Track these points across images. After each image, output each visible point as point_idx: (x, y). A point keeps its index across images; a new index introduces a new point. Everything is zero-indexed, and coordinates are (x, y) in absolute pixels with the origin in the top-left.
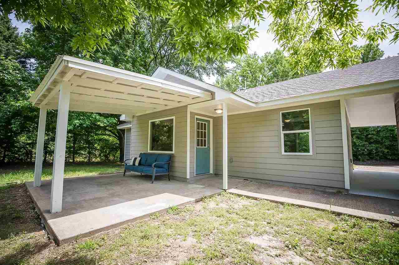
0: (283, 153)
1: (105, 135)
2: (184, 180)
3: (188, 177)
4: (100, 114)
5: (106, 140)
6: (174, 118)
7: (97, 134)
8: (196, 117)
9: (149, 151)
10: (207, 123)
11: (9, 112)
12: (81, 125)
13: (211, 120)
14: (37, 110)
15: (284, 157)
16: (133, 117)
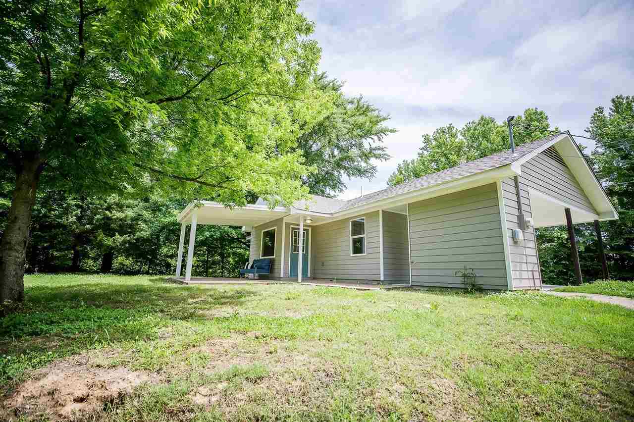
0: (352, 255)
1: (241, 248)
2: (279, 279)
3: (282, 276)
4: (230, 227)
5: (241, 254)
6: (276, 227)
7: (232, 247)
8: (291, 226)
9: (261, 258)
10: (305, 232)
11: (159, 226)
12: (212, 236)
13: (310, 229)
14: (180, 225)
15: (352, 258)
16: (253, 227)
